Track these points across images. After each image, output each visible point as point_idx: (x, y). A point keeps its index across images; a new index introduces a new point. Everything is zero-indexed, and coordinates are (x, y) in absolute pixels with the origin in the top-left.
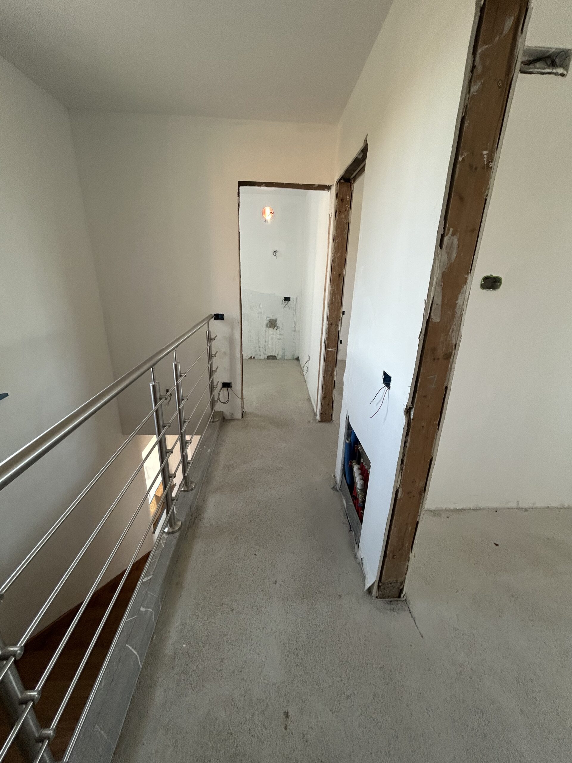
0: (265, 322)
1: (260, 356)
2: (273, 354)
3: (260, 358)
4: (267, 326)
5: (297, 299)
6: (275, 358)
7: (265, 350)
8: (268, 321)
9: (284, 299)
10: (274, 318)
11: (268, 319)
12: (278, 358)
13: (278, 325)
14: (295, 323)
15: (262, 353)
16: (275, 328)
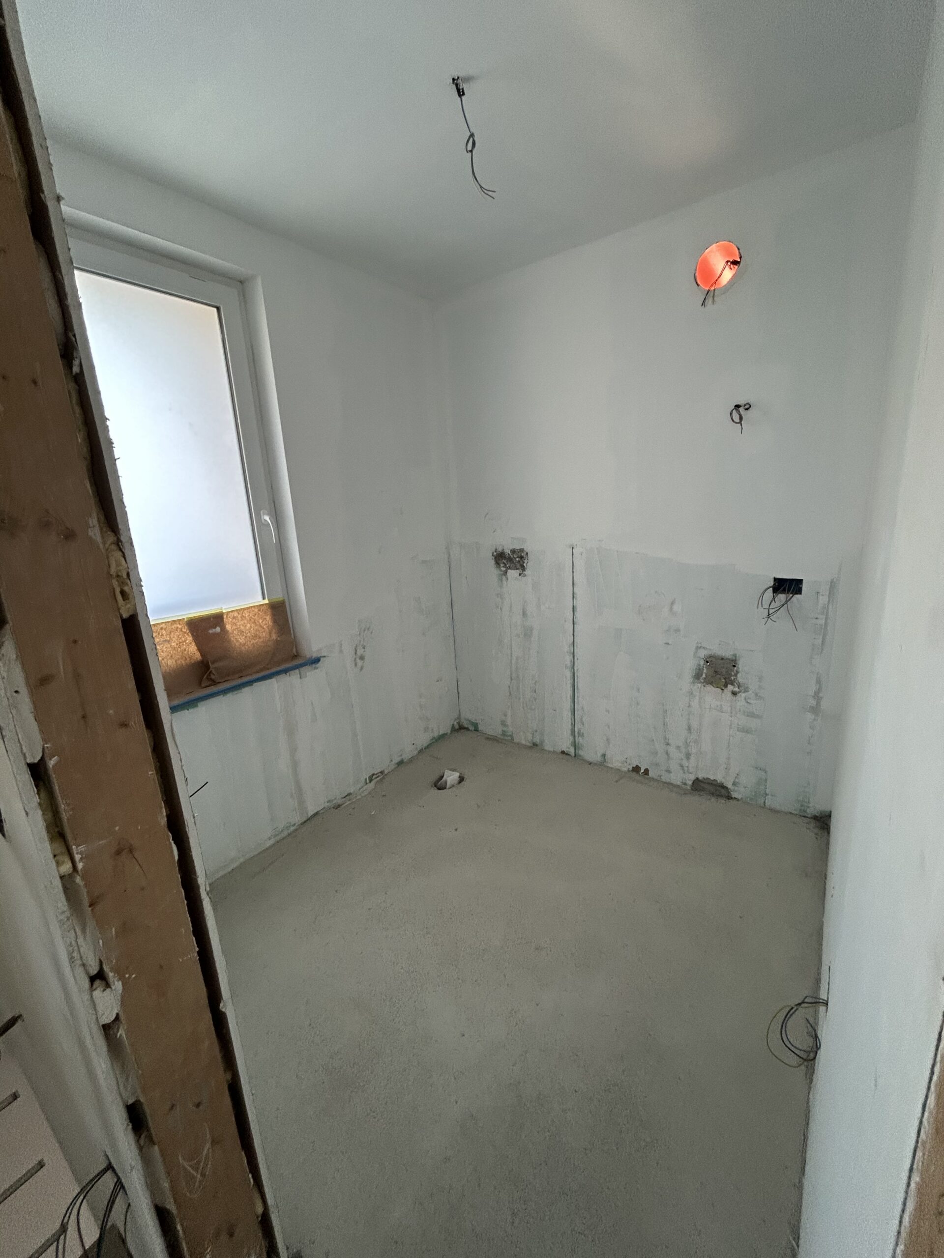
0: (690, 665)
1: (669, 771)
2: (719, 776)
3: (665, 778)
4: (697, 676)
5: (833, 585)
6: (723, 792)
7: (688, 756)
8: (702, 662)
9: (772, 583)
10: (728, 654)
11: (703, 653)
12: (734, 795)
13: (740, 678)
14: (819, 681)
15: (674, 766)
16: (730, 687)
